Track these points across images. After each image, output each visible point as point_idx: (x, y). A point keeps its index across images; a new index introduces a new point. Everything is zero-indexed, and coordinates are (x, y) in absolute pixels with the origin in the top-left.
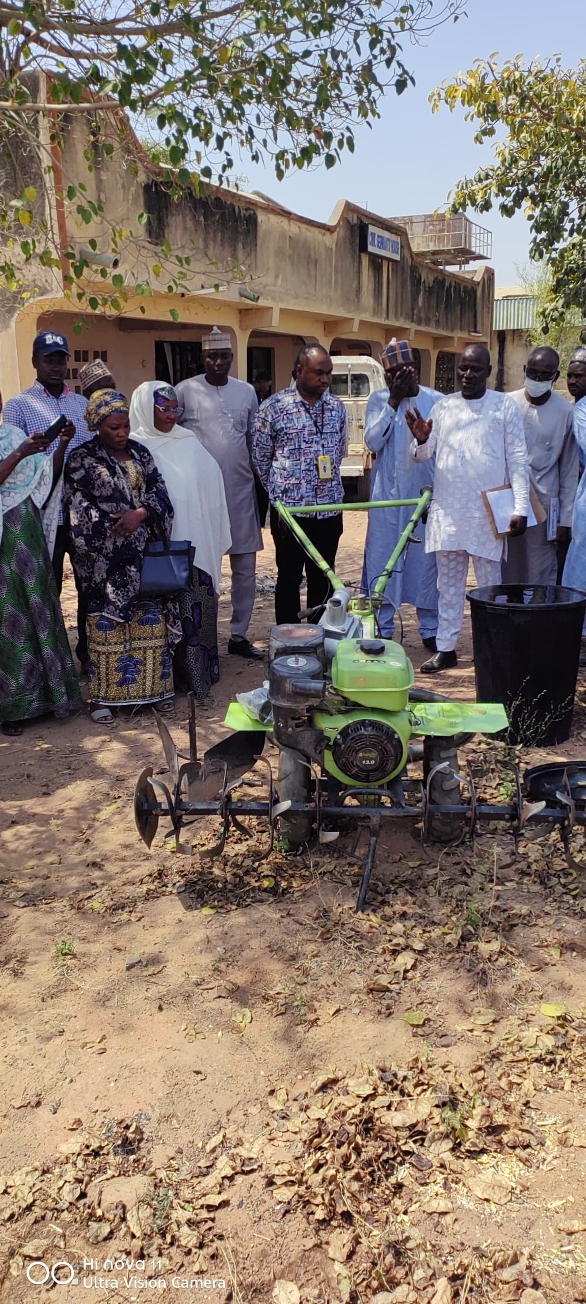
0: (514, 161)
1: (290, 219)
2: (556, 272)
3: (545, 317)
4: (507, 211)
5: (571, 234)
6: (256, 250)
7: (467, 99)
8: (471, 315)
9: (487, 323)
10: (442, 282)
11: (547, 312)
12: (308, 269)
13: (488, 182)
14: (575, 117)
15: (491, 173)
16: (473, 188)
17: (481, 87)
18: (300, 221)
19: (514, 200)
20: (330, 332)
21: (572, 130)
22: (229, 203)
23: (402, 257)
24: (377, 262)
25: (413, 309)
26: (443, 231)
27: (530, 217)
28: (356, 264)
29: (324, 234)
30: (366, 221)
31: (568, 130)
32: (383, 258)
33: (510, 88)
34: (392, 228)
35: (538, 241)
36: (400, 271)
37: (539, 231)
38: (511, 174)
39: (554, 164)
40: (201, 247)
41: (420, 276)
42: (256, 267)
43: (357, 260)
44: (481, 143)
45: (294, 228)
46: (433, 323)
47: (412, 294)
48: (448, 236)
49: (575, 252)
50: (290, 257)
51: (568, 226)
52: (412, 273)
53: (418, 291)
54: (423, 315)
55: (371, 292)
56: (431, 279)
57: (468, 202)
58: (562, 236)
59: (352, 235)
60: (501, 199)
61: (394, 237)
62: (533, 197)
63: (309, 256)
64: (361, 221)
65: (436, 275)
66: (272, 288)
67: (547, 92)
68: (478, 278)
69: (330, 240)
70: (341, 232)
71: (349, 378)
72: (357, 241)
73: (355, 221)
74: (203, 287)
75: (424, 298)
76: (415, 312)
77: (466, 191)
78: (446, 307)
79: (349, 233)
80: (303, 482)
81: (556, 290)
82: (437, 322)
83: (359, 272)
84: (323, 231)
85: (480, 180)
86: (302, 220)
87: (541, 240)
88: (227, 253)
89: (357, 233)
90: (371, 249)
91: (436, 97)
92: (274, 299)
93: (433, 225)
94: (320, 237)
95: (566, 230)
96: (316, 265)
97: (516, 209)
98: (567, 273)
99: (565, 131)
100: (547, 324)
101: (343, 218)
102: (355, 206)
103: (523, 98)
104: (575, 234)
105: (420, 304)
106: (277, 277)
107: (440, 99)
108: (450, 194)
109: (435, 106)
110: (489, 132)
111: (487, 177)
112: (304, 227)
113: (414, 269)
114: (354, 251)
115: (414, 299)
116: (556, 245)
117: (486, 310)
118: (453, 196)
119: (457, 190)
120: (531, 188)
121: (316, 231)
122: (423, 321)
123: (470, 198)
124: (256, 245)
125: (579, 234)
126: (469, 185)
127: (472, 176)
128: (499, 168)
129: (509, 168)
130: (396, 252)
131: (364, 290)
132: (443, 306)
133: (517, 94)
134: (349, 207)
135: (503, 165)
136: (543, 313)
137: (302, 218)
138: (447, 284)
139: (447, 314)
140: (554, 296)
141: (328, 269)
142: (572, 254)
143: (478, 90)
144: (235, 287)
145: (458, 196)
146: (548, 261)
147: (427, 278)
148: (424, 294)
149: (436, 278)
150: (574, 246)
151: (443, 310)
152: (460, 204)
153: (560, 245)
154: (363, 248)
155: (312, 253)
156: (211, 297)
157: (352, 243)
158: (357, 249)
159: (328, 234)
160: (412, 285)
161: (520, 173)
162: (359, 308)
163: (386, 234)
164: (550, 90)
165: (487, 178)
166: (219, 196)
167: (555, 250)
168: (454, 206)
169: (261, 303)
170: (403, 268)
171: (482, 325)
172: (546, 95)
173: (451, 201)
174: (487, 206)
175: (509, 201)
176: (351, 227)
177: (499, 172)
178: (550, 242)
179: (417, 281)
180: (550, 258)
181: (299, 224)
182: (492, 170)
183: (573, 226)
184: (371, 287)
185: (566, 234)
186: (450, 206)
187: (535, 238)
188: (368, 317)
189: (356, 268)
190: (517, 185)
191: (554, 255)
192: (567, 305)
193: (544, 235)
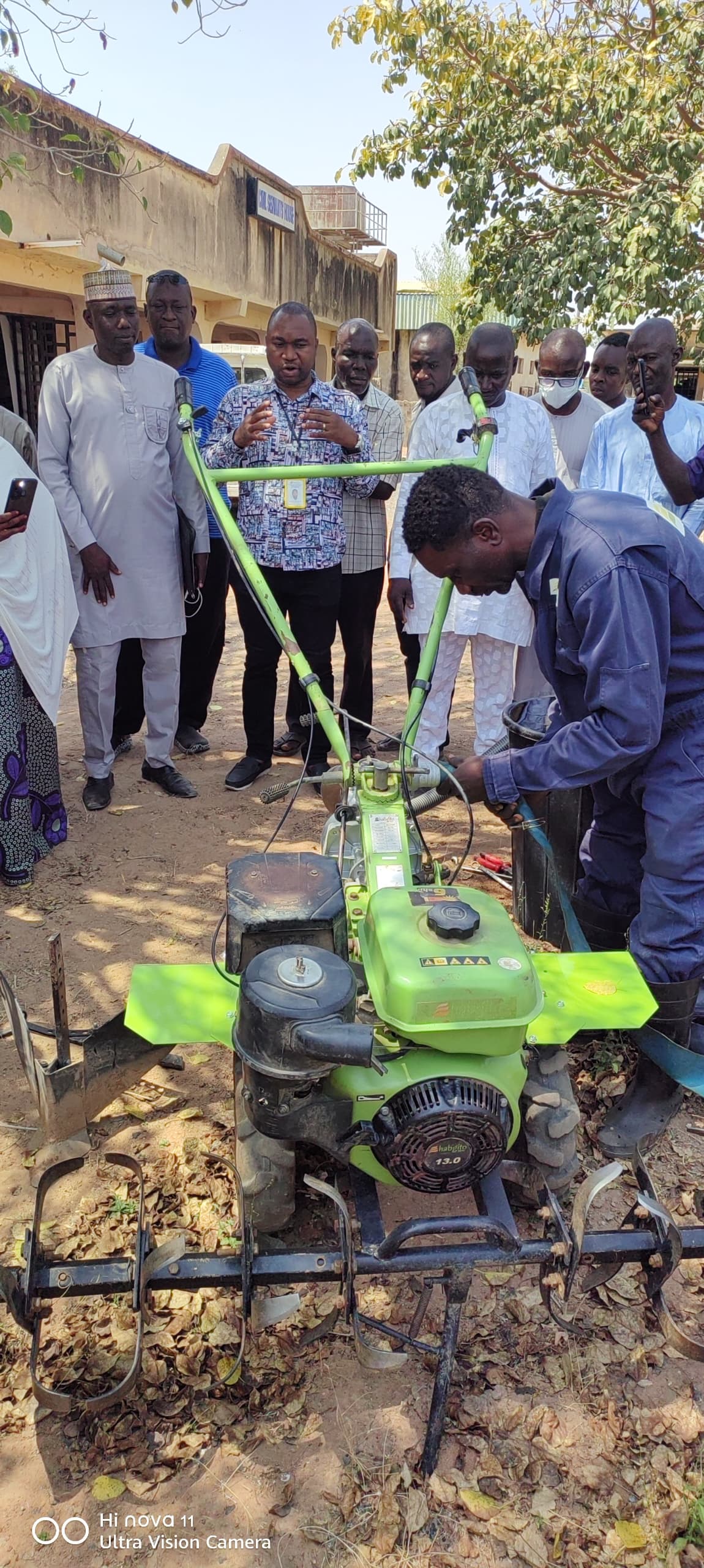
0: (433, 114)
1: (160, 158)
2: (475, 260)
3: (461, 313)
4: (421, 179)
5: (493, 215)
6: (118, 196)
7: (380, 27)
8: (372, 308)
9: (389, 319)
10: (342, 263)
11: (464, 307)
12: (185, 229)
13: (400, 141)
14: (508, 64)
15: (403, 129)
16: (383, 146)
17: (398, 13)
18: (174, 165)
19: (431, 165)
20: (212, 315)
21: (502, 81)
22: (80, 126)
23: (297, 227)
24: (267, 229)
25: (308, 294)
26: (333, 207)
27: (448, 189)
28: (243, 230)
29: (204, 186)
30: (253, 175)
31: (497, 81)
32: (274, 225)
33: (433, 18)
34: (286, 189)
35: (457, 219)
36: (294, 244)
37: (457, 207)
38: (426, 133)
39: (480, 123)
40: (45, 182)
41: (316, 253)
42: (119, 219)
43: (244, 224)
44: (390, 91)
45: (166, 173)
46: (331, 313)
47: (308, 276)
48: (339, 213)
49: (497, 237)
50: (162, 211)
51: (490, 204)
52: (307, 248)
53: (315, 272)
54: (320, 302)
55: (261, 267)
56: (329, 258)
57: (377, 165)
58: (483, 215)
59: (238, 191)
60: (415, 163)
61: (287, 201)
62: (453, 164)
63: (187, 212)
64: (249, 176)
65: (334, 254)
66: (141, 250)
67: (475, 29)
68: (379, 263)
69: (211, 194)
70: (225, 186)
71: (242, 373)
72: (244, 200)
73: (241, 174)
74: (49, 238)
75: (321, 282)
76: (312, 296)
77: (374, 150)
78: (345, 295)
79: (233, 188)
80: (265, 512)
81: (473, 281)
82: (336, 312)
83: (247, 241)
84: (203, 182)
85: (391, 137)
86: (176, 162)
87: (461, 218)
88: (81, 194)
89: (244, 189)
90: (260, 211)
91: (337, 28)
92: (143, 264)
93: (322, 199)
94: (199, 189)
95: (488, 209)
96: (195, 226)
97: (432, 178)
98: (487, 262)
99: (494, 81)
100: (464, 322)
101: (226, 168)
102: (241, 154)
103: (447, 35)
104: (498, 215)
105: (317, 289)
106: (146, 235)
107: (341, 31)
108: (355, 151)
109: (336, 40)
110: (400, 79)
111: (399, 134)
112: (179, 173)
113: (310, 243)
114: (241, 213)
115: (310, 282)
116: (477, 227)
117: (387, 302)
118: (359, 155)
119: (362, 147)
120: (451, 152)
121: (195, 180)
122: (320, 310)
123: (379, 159)
124: (119, 189)
125: (503, 214)
126: (378, 142)
127: (380, 132)
128: (414, 123)
129: (424, 126)
130: (289, 219)
131: (253, 263)
132: (342, 293)
133: (439, 29)
134: (234, 155)
135: (419, 118)
136: (459, 308)
137: (177, 160)
138: (346, 266)
139: (346, 303)
140: (471, 289)
141: (210, 232)
142: (494, 240)
143: (394, 16)
144: (94, 241)
145: (365, 156)
146: (467, 245)
147: (325, 257)
148: (321, 276)
149: (334, 258)
150: (495, 229)
151: (342, 297)
152: (367, 166)
153: (481, 227)
154: (251, 209)
155: (190, 210)
156: (61, 253)
157: (238, 202)
158: (244, 210)
159: (209, 186)
160: (308, 265)
161: (438, 132)
162: (247, 287)
163: (278, 195)
164: (478, 28)
165: (399, 136)
166: (68, 115)
167: (476, 232)
168: (360, 167)
169: (127, 266)
170: (297, 241)
171: (384, 320)
172: (473, 33)
173: (357, 161)
174: (397, 172)
175: (424, 167)
176: (237, 181)
177: (415, 128)
178: (471, 221)
179: (313, 260)
180: (469, 242)
181: (173, 168)
182: (405, 125)
183: (496, 204)
184: (261, 261)
185: (488, 214)
186: (354, 167)
187: (454, 216)
188: (258, 299)
189: (243, 235)
190: (435, 146)
191: (474, 238)
192: (485, 300)
193: (463, 212)
